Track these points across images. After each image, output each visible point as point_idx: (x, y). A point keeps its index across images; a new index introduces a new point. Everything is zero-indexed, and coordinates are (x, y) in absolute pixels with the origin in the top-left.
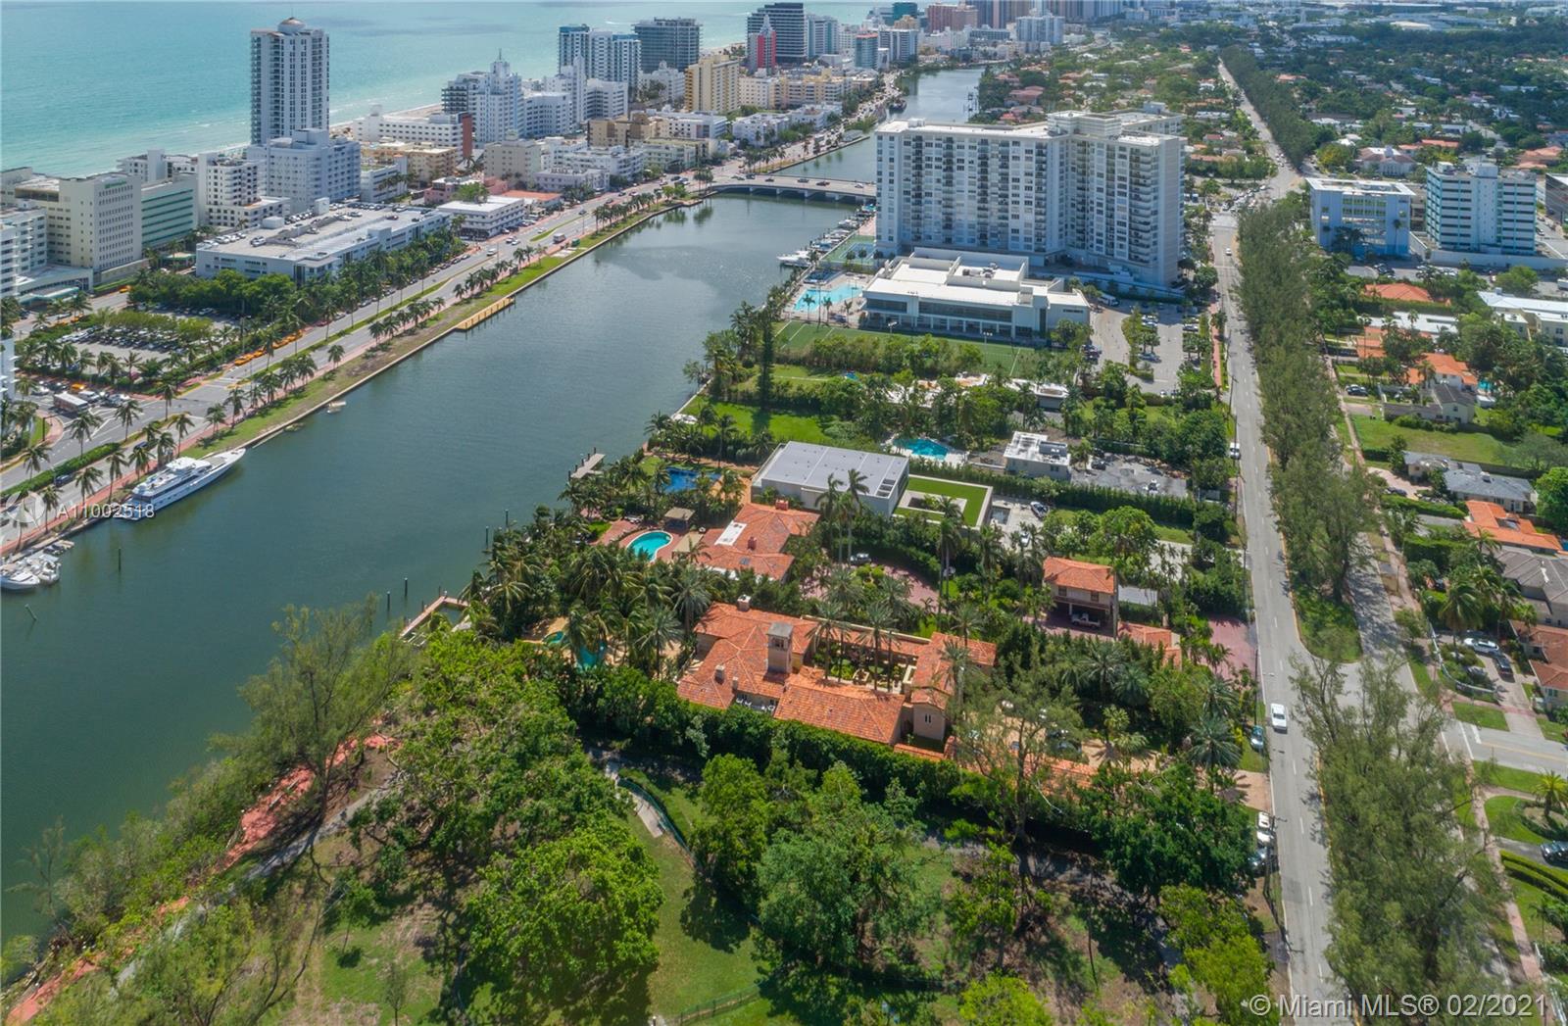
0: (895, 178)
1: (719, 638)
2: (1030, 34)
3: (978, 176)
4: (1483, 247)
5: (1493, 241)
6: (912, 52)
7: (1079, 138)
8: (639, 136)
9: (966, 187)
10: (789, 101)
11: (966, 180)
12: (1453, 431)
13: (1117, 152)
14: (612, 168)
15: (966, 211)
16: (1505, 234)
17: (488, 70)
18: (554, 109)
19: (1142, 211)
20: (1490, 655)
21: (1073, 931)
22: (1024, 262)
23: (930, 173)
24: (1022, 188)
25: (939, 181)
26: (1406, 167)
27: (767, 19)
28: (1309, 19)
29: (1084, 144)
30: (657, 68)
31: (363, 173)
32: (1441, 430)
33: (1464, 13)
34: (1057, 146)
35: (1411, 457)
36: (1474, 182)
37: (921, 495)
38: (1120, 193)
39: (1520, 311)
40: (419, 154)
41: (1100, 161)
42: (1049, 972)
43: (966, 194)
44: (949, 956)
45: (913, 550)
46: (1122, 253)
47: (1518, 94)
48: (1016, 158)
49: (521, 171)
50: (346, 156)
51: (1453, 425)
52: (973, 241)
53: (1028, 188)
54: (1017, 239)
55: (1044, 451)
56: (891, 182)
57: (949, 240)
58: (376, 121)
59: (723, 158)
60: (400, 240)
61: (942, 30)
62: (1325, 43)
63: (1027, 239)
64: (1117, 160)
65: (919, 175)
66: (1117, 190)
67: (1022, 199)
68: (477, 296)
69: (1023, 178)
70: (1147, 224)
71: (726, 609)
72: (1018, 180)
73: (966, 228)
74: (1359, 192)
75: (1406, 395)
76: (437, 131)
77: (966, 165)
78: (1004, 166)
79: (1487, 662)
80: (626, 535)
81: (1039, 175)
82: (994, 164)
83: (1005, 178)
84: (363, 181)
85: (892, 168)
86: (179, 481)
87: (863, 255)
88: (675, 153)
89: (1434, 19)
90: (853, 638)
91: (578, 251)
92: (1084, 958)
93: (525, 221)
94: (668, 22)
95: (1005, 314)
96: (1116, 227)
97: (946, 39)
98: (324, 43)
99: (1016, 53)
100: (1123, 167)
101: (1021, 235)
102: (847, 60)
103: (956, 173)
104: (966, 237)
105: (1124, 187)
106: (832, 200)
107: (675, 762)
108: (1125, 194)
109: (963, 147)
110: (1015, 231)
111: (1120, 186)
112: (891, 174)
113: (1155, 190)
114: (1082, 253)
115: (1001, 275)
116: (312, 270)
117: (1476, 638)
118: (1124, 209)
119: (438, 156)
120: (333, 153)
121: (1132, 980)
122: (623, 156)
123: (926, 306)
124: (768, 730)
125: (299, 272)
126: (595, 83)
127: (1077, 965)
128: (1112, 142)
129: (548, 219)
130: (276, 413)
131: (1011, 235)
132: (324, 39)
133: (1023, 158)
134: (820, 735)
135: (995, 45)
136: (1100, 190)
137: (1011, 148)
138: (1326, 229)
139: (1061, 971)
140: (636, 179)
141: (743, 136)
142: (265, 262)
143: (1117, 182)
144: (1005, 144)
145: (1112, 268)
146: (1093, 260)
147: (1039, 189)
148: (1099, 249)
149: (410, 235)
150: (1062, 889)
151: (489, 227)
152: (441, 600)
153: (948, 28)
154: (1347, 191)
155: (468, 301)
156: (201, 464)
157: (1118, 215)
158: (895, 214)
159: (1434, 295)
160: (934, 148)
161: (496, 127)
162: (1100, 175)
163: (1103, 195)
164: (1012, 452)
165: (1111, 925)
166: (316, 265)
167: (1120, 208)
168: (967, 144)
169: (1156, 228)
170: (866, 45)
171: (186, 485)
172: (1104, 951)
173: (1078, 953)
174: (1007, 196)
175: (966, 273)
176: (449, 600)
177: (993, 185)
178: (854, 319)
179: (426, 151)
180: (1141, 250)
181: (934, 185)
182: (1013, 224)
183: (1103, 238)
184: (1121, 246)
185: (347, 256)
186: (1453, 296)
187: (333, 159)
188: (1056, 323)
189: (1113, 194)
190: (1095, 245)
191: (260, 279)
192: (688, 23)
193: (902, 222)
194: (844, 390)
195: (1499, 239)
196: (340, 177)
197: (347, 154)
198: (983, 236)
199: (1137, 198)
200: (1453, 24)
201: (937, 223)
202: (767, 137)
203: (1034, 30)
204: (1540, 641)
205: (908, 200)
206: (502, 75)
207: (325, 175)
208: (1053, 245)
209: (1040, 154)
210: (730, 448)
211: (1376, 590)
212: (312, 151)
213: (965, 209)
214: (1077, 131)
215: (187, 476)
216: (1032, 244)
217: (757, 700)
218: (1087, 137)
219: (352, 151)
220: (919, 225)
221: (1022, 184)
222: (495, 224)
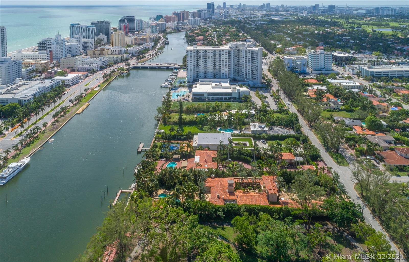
0: (192, 62)
1: (211, 187)
2: (192, 23)
3: (213, 60)
4: (321, 69)
5: (323, 68)
6: (165, 28)
7: (237, 49)
8: (103, 54)
9: (210, 63)
10: (138, 43)
11: (210, 61)
12: (338, 111)
13: (248, 52)
14: (100, 64)
15: (210, 69)
16: (326, 66)
17: (55, 37)
18: (75, 48)
19: (254, 66)
20: (373, 159)
21: (330, 240)
22: (228, 80)
23: (201, 60)
24: (225, 62)
25: (203, 62)
26: (295, 52)
27: (126, 20)
28: (254, 18)
29: (239, 50)
30: (99, 35)
31: (23, 70)
32: (336, 111)
33: (285, 16)
34: (233, 51)
35: (335, 118)
36: (319, 54)
37: (237, 142)
38: (249, 62)
39: (337, 83)
40: (38, 63)
41: (243, 54)
42: (330, 251)
43: (210, 65)
44: (307, 253)
45: (242, 156)
46: (249, 76)
47: (308, 34)
48: (223, 55)
49: (73, 66)
50: (18, 65)
51: (338, 110)
52: (212, 76)
53: (226, 62)
54: (223, 75)
55: (260, 127)
56: (191, 63)
57: (205, 77)
58: (20, 54)
59: (129, 59)
60: (48, 89)
61: (170, 22)
62: (261, 24)
63: (226, 75)
64: (248, 54)
65: (197, 60)
66: (248, 61)
67: (225, 65)
68: (78, 103)
69: (225, 60)
70: (255, 69)
71: (209, 179)
72: (224, 60)
73: (210, 74)
74: (296, 58)
75: (324, 104)
76: (42, 56)
77: (210, 57)
78: (220, 57)
79: (373, 161)
80: (164, 164)
81: (229, 59)
82: (217, 56)
83: (220, 60)
84: (23, 72)
85: (191, 59)
86: (14, 170)
87: (185, 82)
88: (116, 58)
89: (280, 17)
90: (250, 181)
91: (101, 88)
92: (335, 245)
93: (80, 81)
94: (101, 22)
95: (230, 94)
96: (248, 71)
97: (171, 25)
98: (5, 30)
99: (190, 28)
100: (249, 55)
101: (225, 74)
102: (148, 31)
103: (207, 59)
104: (210, 76)
105: (250, 60)
106: (164, 69)
107: (213, 221)
108: (250, 62)
109: (209, 53)
110: (223, 73)
111: (249, 60)
112: (191, 61)
113: (257, 61)
114: (239, 77)
115: (224, 85)
116: (25, 101)
117: (369, 156)
118: (250, 66)
119: (44, 63)
120: (13, 64)
121: (347, 248)
122: (103, 60)
123: (209, 94)
124: (239, 208)
125: (20, 102)
126: (84, 40)
127: (334, 247)
128: (246, 50)
129: (86, 80)
130: (32, 145)
131: (222, 74)
132: (5, 29)
133: (225, 55)
134: (253, 206)
135: (184, 26)
136: (243, 61)
137: (222, 52)
138: (289, 67)
139: (332, 250)
140: (106, 66)
141: (131, 53)
142: (7, 100)
143: (248, 59)
144: (220, 51)
145: (247, 81)
146: (241, 79)
147: (229, 62)
148: (243, 76)
149: (50, 87)
150: (321, 231)
151: (70, 83)
152: (120, 191)
153: (171, 22)
154: (293, 58)
155: (75, 105)
156: (19, 164)
157: (248, 68)
158: (192, 71)
159: (318, 81)
160: (201, 53)
161: (58, 54)
162: (243, 58)
163: (244, 63)
164: (252, 128)
165: (336, 236)
166: (27, 99)
167: (249, 66)
168: (210, 52)
169: (257, 70)
170: (154, 27)
171: (16, 171)
172: (338, 242)
173: (333, 245)
174: (221, 64)
175: (216, 85)
176: (122, 191)
177: (217, 62)
178: (190, 99)
179: (39, 62)
180: (254, 75)
181: (202, 63)
182: (222, 71)
183: (244, 73)
184: (249, 75)
185: (34, 95)
186: (322, 81)
187: (14, 66)
188: (242, 96)
189: (247, 62)
190: (242, 75)
191: (7, 105)
192: (107, 22)
193: (194, 73)
194: (204, 118)
195: (324, 67)
196: (16, 72)
197: (17, 64)
198: (214, 75)
199: (253, 63)
200: (284, 18)
201: (202, 73)
202: (139, 53)
203: (193, 22)
204: (382, 155)
205: (195, 67)
206: (59, 39)
207: (11, 71)
208: (232, 76)
209: (229, 53)
210: (179, 137)
211: (343, 149)
212: (7, 64)
213: (210, 68)
214: (236, 47)
215: (16, 168)
216: (227, 76)
217: (230, 201)
218: (239, 48)
219: (19, 63)
220: (198, 73)
221: (225, 61)
222: (72, 82)
